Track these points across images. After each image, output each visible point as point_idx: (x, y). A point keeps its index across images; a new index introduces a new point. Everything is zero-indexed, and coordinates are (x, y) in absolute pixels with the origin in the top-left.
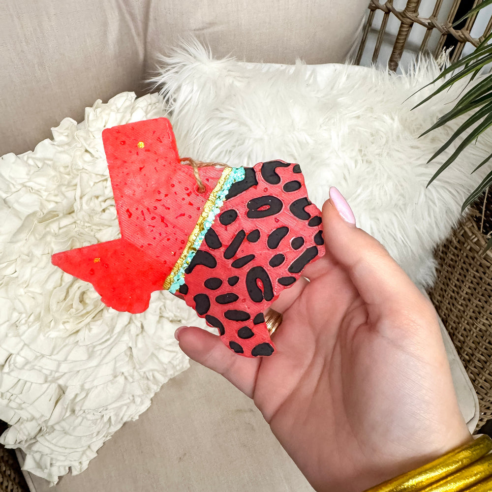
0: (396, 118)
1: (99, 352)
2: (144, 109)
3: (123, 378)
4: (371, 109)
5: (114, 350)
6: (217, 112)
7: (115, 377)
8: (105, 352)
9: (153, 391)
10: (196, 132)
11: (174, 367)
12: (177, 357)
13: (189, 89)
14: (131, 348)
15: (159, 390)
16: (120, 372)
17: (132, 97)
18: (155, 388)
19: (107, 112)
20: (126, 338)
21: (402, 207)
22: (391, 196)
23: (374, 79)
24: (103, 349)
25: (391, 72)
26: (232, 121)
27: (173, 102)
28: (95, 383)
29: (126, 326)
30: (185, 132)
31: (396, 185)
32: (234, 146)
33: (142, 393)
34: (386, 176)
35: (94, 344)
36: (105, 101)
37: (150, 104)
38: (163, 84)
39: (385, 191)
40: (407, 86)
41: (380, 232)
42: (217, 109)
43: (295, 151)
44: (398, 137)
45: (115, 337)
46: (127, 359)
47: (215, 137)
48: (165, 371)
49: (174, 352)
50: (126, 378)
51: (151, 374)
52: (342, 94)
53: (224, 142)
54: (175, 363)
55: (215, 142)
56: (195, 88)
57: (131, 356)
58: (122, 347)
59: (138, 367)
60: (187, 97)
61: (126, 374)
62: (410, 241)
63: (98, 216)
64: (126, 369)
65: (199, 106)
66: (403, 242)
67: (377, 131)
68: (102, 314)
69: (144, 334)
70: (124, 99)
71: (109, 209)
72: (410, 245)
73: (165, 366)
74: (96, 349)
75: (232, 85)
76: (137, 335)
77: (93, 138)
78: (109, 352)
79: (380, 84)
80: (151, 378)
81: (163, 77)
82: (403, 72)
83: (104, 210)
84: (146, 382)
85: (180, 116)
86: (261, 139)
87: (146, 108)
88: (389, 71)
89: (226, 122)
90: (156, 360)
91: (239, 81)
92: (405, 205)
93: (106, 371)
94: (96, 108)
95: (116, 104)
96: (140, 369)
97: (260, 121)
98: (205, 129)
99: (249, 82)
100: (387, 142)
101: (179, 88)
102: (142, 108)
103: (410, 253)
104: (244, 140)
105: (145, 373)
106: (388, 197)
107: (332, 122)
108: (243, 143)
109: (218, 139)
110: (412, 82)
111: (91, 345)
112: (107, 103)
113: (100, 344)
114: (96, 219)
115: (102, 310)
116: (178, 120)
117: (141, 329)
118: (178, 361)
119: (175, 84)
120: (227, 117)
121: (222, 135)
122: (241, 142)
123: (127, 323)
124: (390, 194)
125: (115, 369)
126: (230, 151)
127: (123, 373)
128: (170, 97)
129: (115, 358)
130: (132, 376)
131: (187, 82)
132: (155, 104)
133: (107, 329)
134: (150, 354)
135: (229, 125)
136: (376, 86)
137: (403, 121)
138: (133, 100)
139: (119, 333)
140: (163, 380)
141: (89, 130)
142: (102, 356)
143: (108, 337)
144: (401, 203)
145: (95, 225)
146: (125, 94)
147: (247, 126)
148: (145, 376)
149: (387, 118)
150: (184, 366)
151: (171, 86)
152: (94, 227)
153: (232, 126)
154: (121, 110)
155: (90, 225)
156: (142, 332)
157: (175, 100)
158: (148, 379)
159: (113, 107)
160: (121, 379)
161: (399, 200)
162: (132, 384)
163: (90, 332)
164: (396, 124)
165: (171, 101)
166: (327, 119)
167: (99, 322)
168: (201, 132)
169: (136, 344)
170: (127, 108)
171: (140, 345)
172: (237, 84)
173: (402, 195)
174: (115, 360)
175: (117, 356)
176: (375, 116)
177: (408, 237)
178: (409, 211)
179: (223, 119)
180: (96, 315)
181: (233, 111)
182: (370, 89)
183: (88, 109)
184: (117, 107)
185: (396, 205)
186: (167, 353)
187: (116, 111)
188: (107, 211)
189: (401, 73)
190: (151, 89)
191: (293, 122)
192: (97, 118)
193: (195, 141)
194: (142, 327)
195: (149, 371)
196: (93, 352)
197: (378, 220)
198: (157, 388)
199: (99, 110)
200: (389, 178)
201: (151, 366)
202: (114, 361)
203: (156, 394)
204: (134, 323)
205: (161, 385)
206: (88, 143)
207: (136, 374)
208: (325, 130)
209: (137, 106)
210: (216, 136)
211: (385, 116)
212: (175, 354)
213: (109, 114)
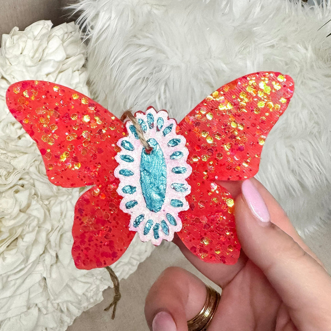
0: (310, 48)
1: (13, 283)
2: (61, 37)
3: (37, 309)
4: (285, 39)
5: (27, 281)
6: (135, 39)
7: (29, 308)
8: (19, 282)
9: (66, 324)
10: (113, 59)
11: (88, 300)
12: (91, 288)
13: (107, 16)
14: (45, 279)
15: (72, 323)
16: (34, 304)
17: (48, 26)
18: (68, 321)
19: (24, 39)
20: (40, 268)
21: (317, 134)
22: (306, 124)
23: (287, 10)
24: (17, 279)
25: (304, 3)
26: (150, 48)
27: (90, 30)
28: (9, 315)
29: (41, 255)
30: (102, 60)
31: (311, 113)
32: (151, 74)
33: (55, 326)
34: (301, 104)
35: (9, 273)
36: (22, 29)
37: (66, 33)
38: (81, 12)
39: (300, 119)
40: (320, 16)
41: (295, 160)
42: (135, 36)
43: (212, 79)
44: (312, 66)
45: (30, 266)
46: (41, 290)
47: (132, 64)
48: (79, 303)
49: (88, 283)
50: (39, 310)
51: (65, 306)
52: (257, 24)
53: (141, 68)
54: (89, 295)
55: (131, 70)
56: (113, 16)
57: (46, 287)
58: (37, 277)
59: (52, 298)
60: (105, 24)
61: (40, 305)
62: (325, 169)
63: (13, 143)
64: (40, 300)
65: (117, 33)
66: (318, 169)
67: (292, 60)
68: (16, 243)
69: (59, 264)
70: (40, 27)
71: (25, 136)
72: (325, 173)
73: (80, 298)
74: (10, 279)
75: (150, 13)
76: (52, 265)
77: (10, 65)
78: (23, 282)
79: (293, 14)
80: (65, 310)
81: (81, 4)
82: (316, 3)
83: (19, 138)
84: (59, 314)
85: (98, 43)
86: (178, 67)
87: (62, 36)
88: (302, 3)
89: (143, 49)
90: (70, 291)
91: (157, 9)
92: (319, 133)
93: (19, 302)
94: (13, 35)
95: (33, 32)
96: (55, 300)
97: (177, 49)
98: (122, 56)
99: (167, 10)
100: (301, 71)
101: (97, 15)
102: (58, 37)
103: (325, 181)
104: (161, 68)
105: (58, 304)
106: (303, 124)
107: (248, 50)
108: (161, 70)
109: (136, 65)
110: (324, 14)
111: (4, 275)
112: (23, 30)
113: (15, 274)
114: (11, 146)
115: (17, 238)
116: (95, 47)
117: (56, 259)
118: (92, 293)
119: (93, 11)
120: (144, 44)
121: (139, 61)
122: (158, 68)
123: (42, 252)
124: (305, 122)
125: (29, 300)
126: (148, 79)
127: (36, 305)
128: (88, 24)
129: (29, 289)
130: (46, 308)
131: (105, 9)
132: (71, 32)
133: (22, 258)
134: (65, 284)
135: (147, 52)
136: (289, 16)
137: (316, 51)
138: (50, 29)
139: (34, 263)
140: (77, 313)
141: (6, 57)
142: (16, 286)
143: (23, 266)
144: (315, 131)
145: (10, 152)
146: (42, 22)
147: (164, 53)
148: (59, 308)
149: (300, 47)
150: (98, 299)
151: (89, 14)
152: (9, 154)
153: (150, 53)
154: (38, 38)
155: (5, 152)
156: (56, 262)
157: (92, 28)
158: (62, 311)
159: (30, 35)
160: (34, 312)
161: (314, 127)
162: (46, 316)
163: (4, 261)
164: (310, 54)
165: (89, 28)
166: (243, 48)
167: (14, 251)
168: (119, 59)
169: (50, 274)
170: (44, 35)
171: (54, 276)
172: (155, 11)
173: (317, 123)
174: (29, 290)
175: (31, 287)
176: (289, 46)
177: (322, 164)
178: (323, 139)
179: (140, 46)
180: (11, 243)
181: (151, 38)
182: (284, 19)
183: (5, 36)
184: (34, 36)
185: (311, 133)
186: (81, 284)
187: (33, 39)
188: (23, 138)
189: (314, 5)
190: (69, 16)
191: (209, 49)
192: (13, 45)
193: (112, 68)
194: (57, 257)
195: (63, 303)
196: (7, 282)
197: (293, 147)
198: (71, 322)
199: (16, 37)
200: (304, 106)
201: (65, 297)
202: (28, 292)
203: (69, 327)
204: (49, 252)
205: (74, 318)
206: (5, 70)
207: (50, 305)
208: (240, 58)
209: (53, 34)
210: (134, 63)
211: (298, 46)
212: (89, 285)
213: (26, 42)
